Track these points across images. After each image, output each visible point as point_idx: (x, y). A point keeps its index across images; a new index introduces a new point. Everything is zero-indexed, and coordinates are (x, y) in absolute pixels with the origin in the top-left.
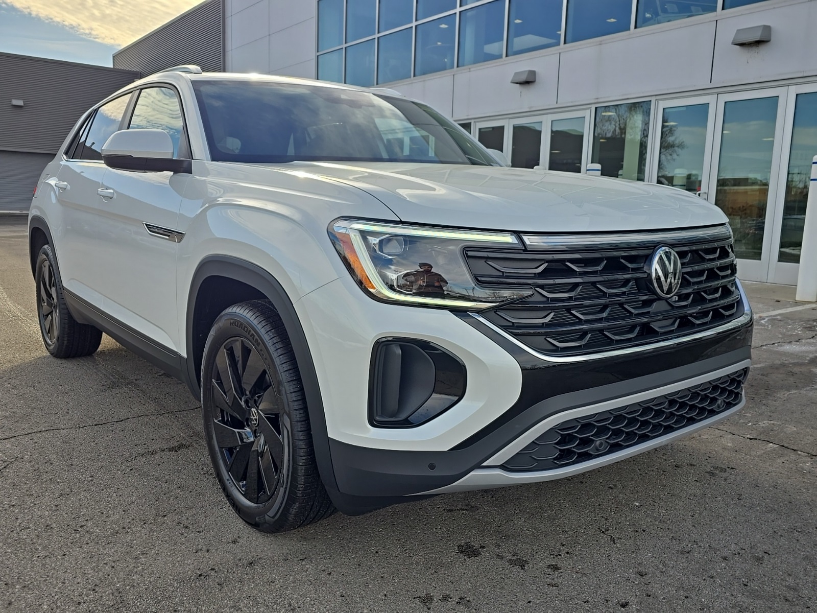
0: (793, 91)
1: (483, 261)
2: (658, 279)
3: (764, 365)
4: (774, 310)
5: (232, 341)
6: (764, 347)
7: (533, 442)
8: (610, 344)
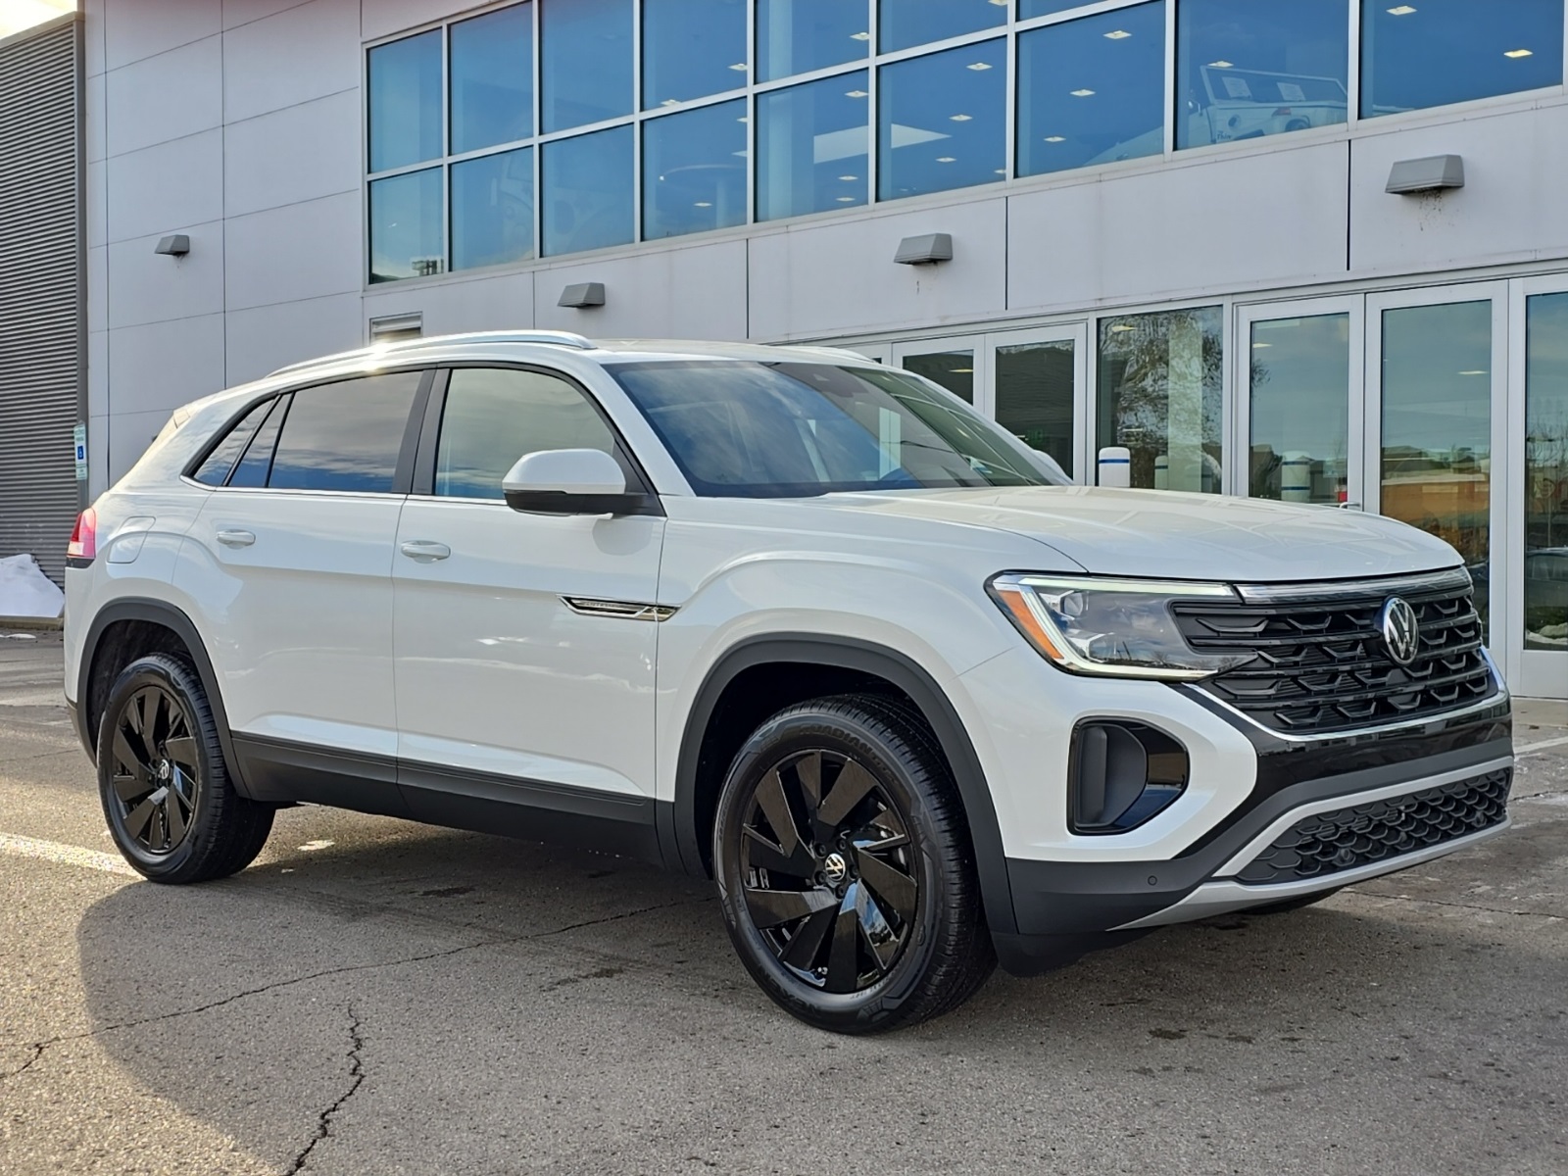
0: (1520, 289)
1: (1193, 620)
2: (1393, 641)
3: (1525, 825)
4: (1530, 743)
5: (795, 758)
6: (1521, 801)
7: (1271, 845)
8: (1345, 723)
